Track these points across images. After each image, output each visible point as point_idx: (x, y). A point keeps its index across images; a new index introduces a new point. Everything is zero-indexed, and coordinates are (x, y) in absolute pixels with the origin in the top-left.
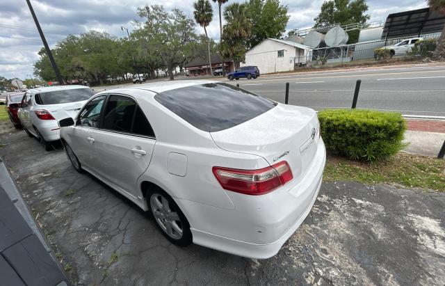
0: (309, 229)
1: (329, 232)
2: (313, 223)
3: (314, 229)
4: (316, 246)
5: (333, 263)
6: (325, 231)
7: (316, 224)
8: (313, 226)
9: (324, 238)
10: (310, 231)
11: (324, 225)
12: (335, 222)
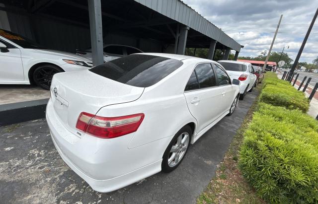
0: (62, 170)
1: (47, 181)
2: (63, 175)
3: (59, 173)
4: (49, 165)
5: (32, 167)
6: (49, 179)
7: (61, 177)
8: (61, 174)
9: (47, 174)
10: (60, 169)
11: (54, 183)
12: (46, 195)
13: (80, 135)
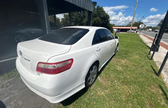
13: (39, 75)
